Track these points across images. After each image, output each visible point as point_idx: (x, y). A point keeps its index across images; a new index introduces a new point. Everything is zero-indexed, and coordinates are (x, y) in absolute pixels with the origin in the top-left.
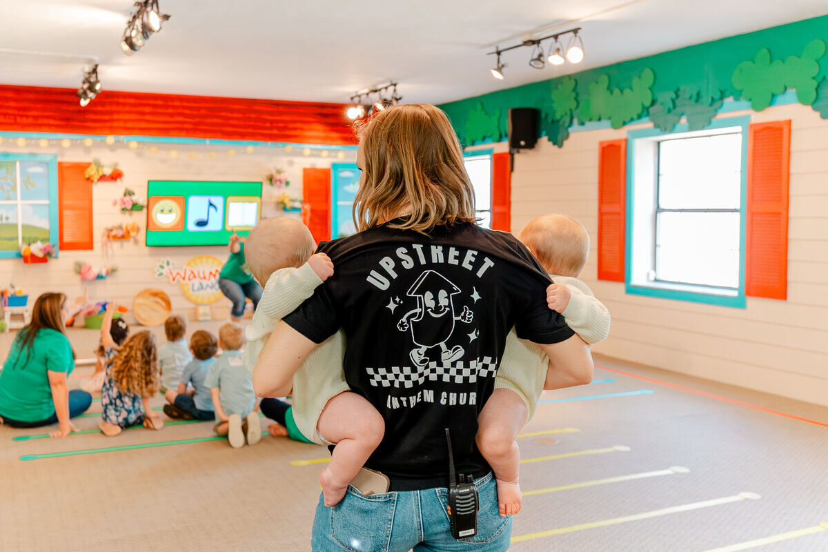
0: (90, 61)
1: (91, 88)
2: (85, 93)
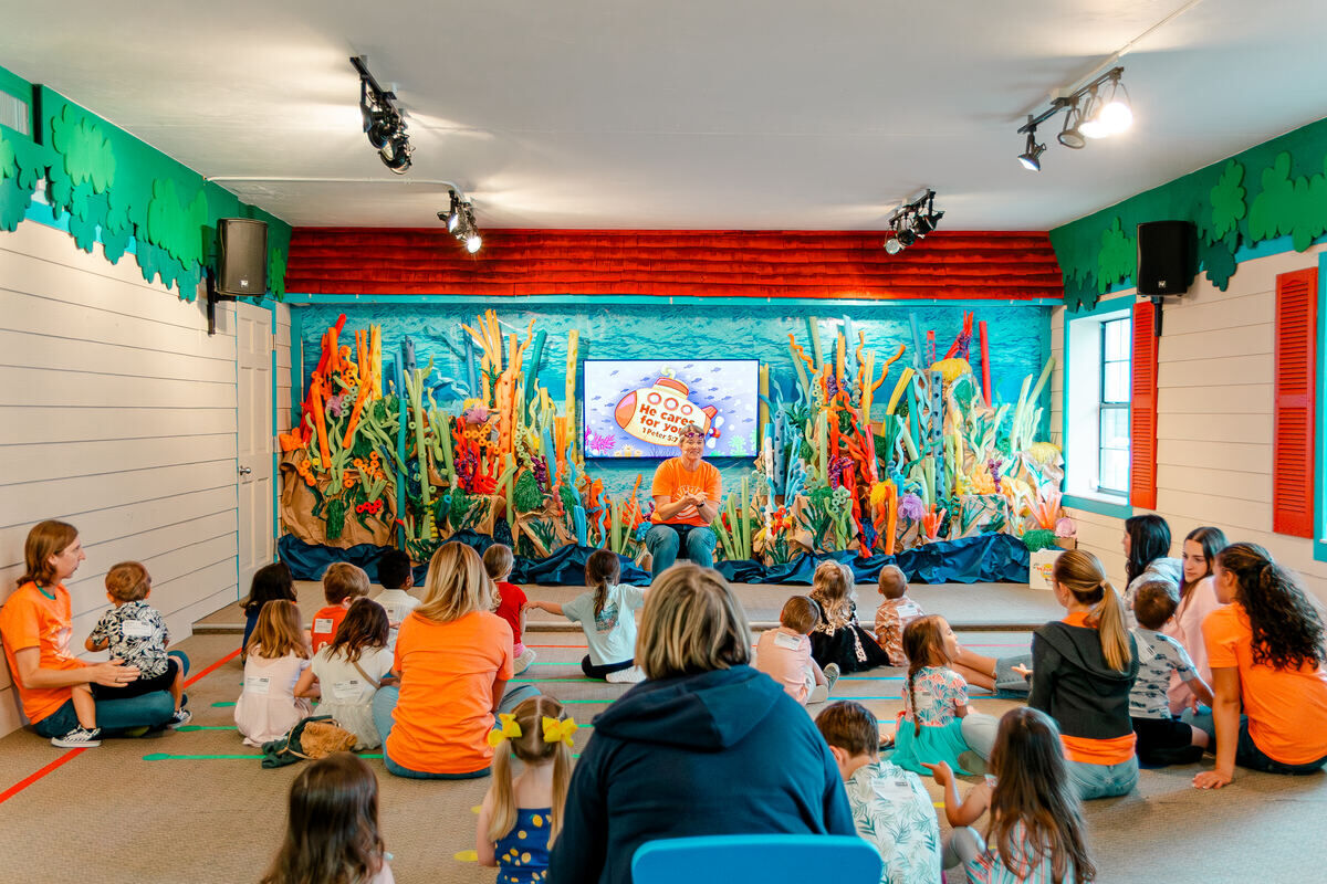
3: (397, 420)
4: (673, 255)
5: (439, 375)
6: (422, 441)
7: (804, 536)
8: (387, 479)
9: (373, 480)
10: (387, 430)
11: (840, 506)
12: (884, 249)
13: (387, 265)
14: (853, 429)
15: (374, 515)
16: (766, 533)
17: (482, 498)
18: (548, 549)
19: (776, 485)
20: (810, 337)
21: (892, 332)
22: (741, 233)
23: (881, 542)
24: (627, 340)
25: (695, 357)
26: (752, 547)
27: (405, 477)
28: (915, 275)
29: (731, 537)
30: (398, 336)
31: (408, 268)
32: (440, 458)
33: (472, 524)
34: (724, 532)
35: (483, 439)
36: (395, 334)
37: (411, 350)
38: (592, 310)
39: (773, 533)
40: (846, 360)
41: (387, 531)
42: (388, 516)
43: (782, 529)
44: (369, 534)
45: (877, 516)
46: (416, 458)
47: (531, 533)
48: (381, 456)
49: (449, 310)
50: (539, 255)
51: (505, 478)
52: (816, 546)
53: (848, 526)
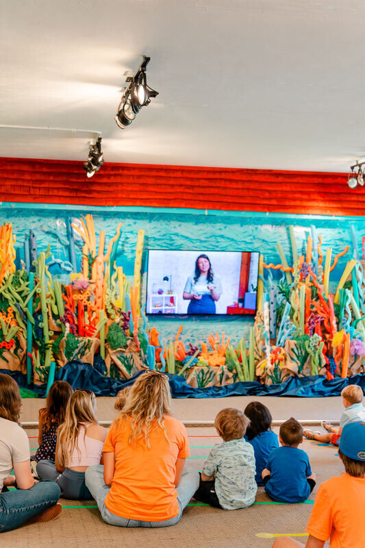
0: (94, 135)
1: (95, 161)
2: (90, 166)
3: (27, 286)
4: (206, 183)
5: (53, 257)
6: (44, 301)
7: (293, 366)
8: (19, 325)
9: (10, 327)
10: (20, 293)
11: (315, 346)
12: (347, 185)
13: (20, 183)
14: (318, 297)
15: (9, 350)
16: (267, 363)
17: (87, 339)
18: (130, 373)
19: (271, 333)
20: (289, 238)
21: (338, 236)
22: (248, 171)
23: (339, 370)
24: (173, 237)
25: (217, 249)
26: (255, 372)
27: (33, 324)
28: (354, 201)
29: (242, 366)
30: (23, 230)
31: (34, 185)
32: (56, 313)
33: (79, 357)
34: (237, 363)
35: (85, 300)
36: (21, 229)
37: (34, 241)
38: (151, 217)
39: (272, 363)
40: (313, 253)
41: (18, 361)
42: (19, 350)
43: (277, 361)
44: (5, 363)
45: (337, 353)
46: (40, 312)
47: (119, 363)
48: (15, 310)
49: (58, 214)
50: (119, 180)
51: (99, 326)
52: (299, 372)
53: (320, 359)
